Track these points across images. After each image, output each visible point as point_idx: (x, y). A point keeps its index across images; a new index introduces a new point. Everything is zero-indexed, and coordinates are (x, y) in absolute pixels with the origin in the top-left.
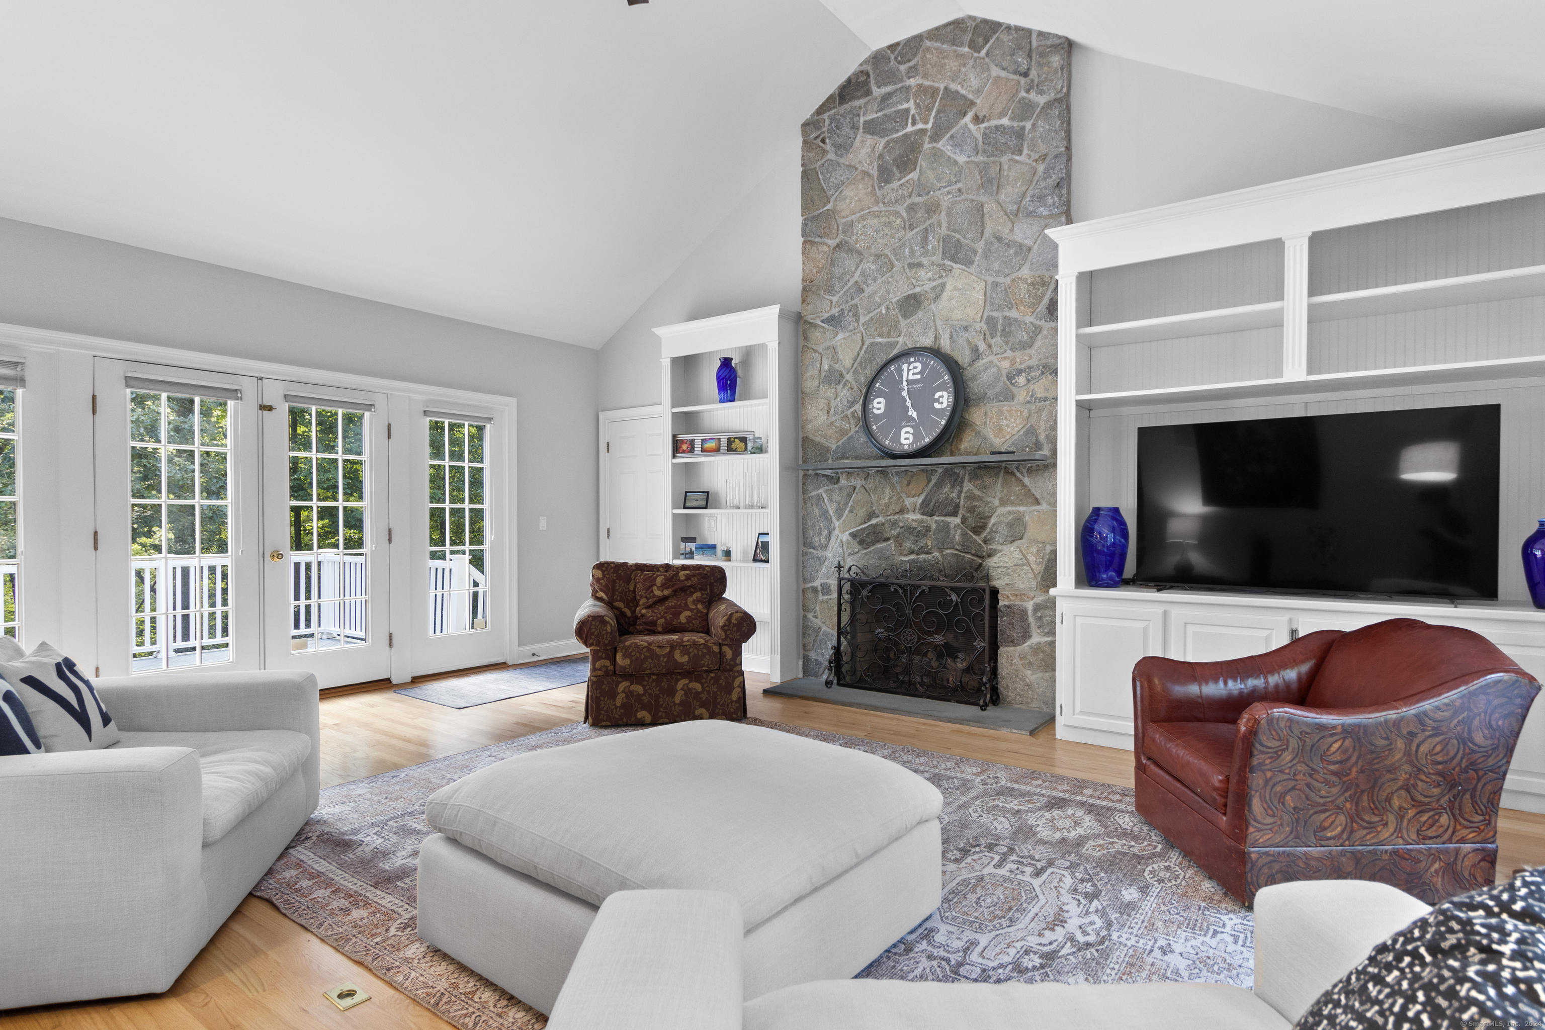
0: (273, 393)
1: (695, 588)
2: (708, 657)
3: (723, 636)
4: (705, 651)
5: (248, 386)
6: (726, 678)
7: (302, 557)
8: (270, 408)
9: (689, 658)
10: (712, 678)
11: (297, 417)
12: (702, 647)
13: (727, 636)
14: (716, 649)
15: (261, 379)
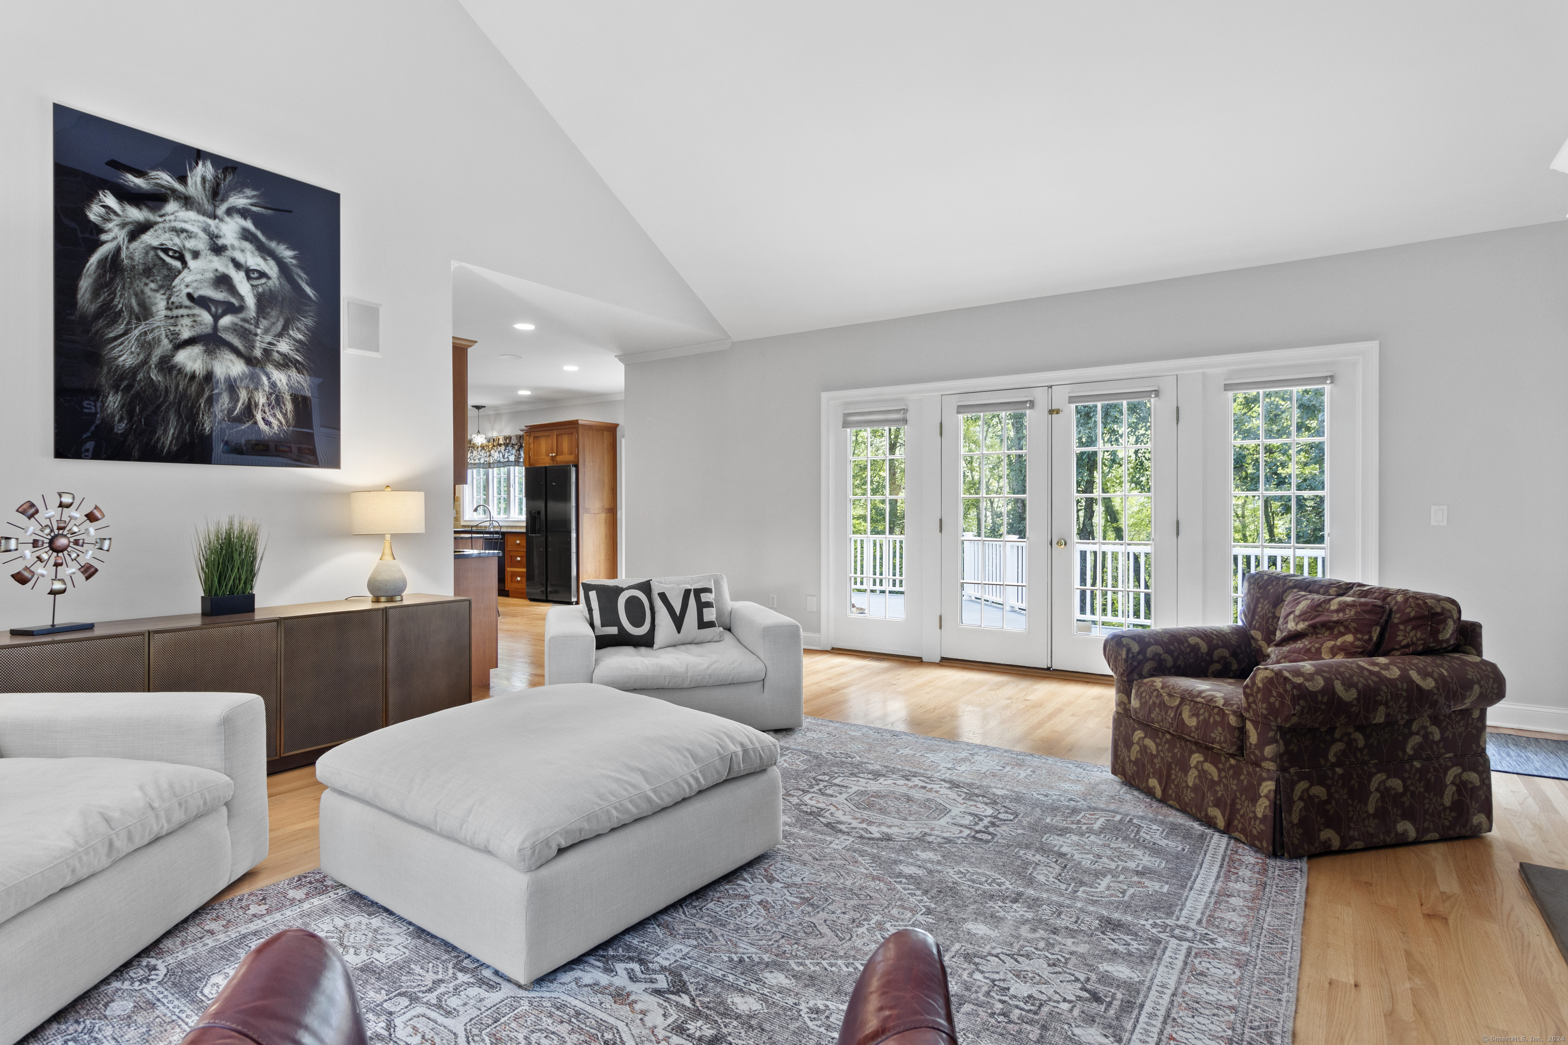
0: (1060, 398)
1: (1346, 627)
2: (1220, 729)
3: (1245, 705)
4: (1218, 718)
5: (1041, 397)
6: (1249, 774)
7: (1089, 547)
8: (1058, 412)
9: (1198, 722)
10: (1231, 766)
11: (1086, 416)
12: (1216, 710)
13: (1249, 704)
14: (1233, 720)
15: (1051, 387)
